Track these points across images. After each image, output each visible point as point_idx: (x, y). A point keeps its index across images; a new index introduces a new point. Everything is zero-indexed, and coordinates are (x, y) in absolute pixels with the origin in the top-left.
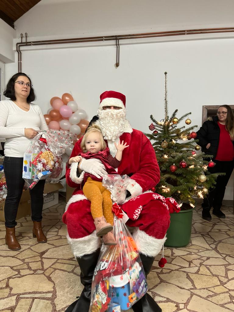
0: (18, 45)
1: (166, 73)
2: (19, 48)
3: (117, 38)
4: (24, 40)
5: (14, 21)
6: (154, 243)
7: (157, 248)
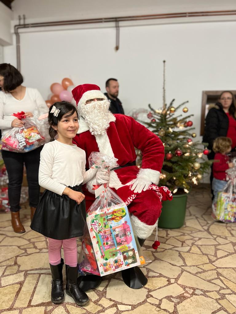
0: (16, 27)
1: (164, 62)
2: (17, 30)
3: (116, 20)
4: (22, 22)
5: (11, 1)
6: (144, 228)
7: (147, 233)
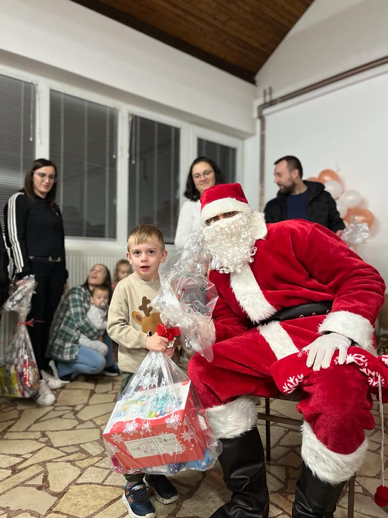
0: (261, 108)
2: (262, 113)
5: (254, 73)
6: (324, 456)
7: (330, 470)
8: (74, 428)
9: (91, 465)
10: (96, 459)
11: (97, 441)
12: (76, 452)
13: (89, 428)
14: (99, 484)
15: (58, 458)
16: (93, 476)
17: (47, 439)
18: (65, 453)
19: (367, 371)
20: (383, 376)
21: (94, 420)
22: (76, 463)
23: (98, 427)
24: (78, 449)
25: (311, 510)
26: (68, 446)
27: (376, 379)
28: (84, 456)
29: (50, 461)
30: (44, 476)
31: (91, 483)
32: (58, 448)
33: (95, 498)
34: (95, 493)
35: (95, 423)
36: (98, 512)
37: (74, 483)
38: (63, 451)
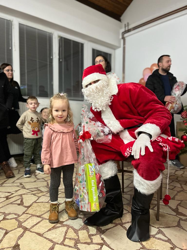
0: (123, 34)
2: (124, 36)
4: (127, 29)
5: (120, 16)
6: (142, 183)
7: (145, 188)
8: (35, 181)
9: (43, 195)
10: (45, 193)
11: (46, 186)
12: (36, 191)
13: (42, 181)
14: (46, 202)
15: (27, 193)
16: (44, 199)
17: (23, 186)
18: (31, 191)
19: (162, 144)
20: (169, 146)
21: (44, 178)
22: (36, 194)
23: (46, 181)
24: (37, 189)
25: (139, 208)
26: (32, 188)
27: (166, 148)
28: (40, 192)
29: (24, 194)
30: (21, 200)
31: (42, 202)
32: (28, 189)
33: (44, 208)
34: (45, 206)
35: (44, 179)
36: (46, 213)
37: (35, 202)
38: (30, 190)
